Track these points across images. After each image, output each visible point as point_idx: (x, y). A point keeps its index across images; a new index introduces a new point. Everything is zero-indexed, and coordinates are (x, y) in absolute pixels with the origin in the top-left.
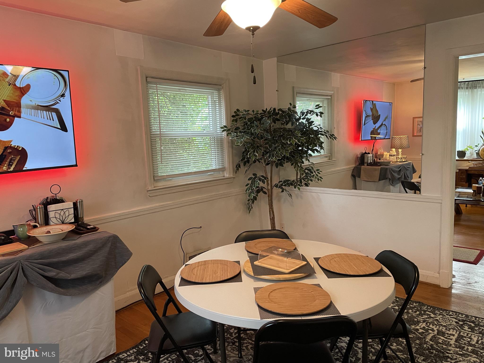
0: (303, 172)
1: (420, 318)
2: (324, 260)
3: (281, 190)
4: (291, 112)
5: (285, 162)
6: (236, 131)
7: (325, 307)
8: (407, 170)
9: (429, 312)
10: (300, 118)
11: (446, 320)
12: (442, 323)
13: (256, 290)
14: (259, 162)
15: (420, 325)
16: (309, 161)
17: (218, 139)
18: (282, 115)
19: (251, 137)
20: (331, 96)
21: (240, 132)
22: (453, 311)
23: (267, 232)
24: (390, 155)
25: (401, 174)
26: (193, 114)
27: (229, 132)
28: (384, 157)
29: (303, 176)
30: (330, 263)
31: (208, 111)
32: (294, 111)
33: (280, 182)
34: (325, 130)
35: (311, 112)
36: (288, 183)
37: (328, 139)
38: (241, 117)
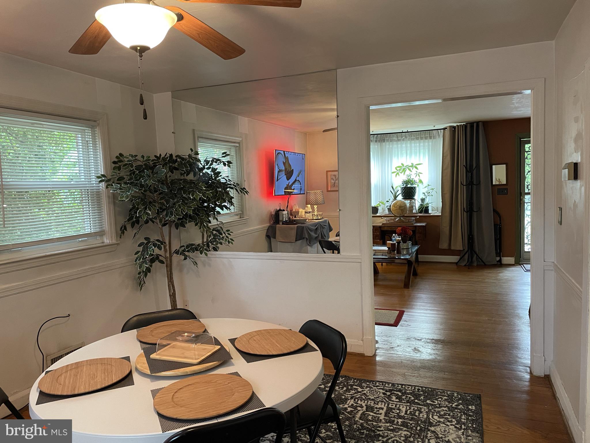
0: (210, 233)
1: (348, 394)
2: (242, 341)
3: (183, 257)
4: (193, 160)
5: (187, 221)
6: (118, 182)
7: (246, 400)
8: (323, 228)
9: (356, 386)
10: (204, 168)
11: (373, 393)
12: (370, 397)
13: (154, 393)
14: (153, 222)
15: (348, 403)
16: (217, 219)
17: (93, 192)
18: (181, 162)
19: (141, 190)
20: (239, 143)
21: (126, 183)
22: (379, 381)
23: (167, 313)
24: (305, 212)
25: (318, 233)
26: (54, 158)
27: (109, 183)
28: (299, 215)
29: (211, 238)
30: (249, 343)
31: (77, 155)
32: (196, 158)
33: (181, 247)
34: (234, 183)
35: (217, 160)
36: (192, 248)
37: (239, 193)
38: (126, 165)
